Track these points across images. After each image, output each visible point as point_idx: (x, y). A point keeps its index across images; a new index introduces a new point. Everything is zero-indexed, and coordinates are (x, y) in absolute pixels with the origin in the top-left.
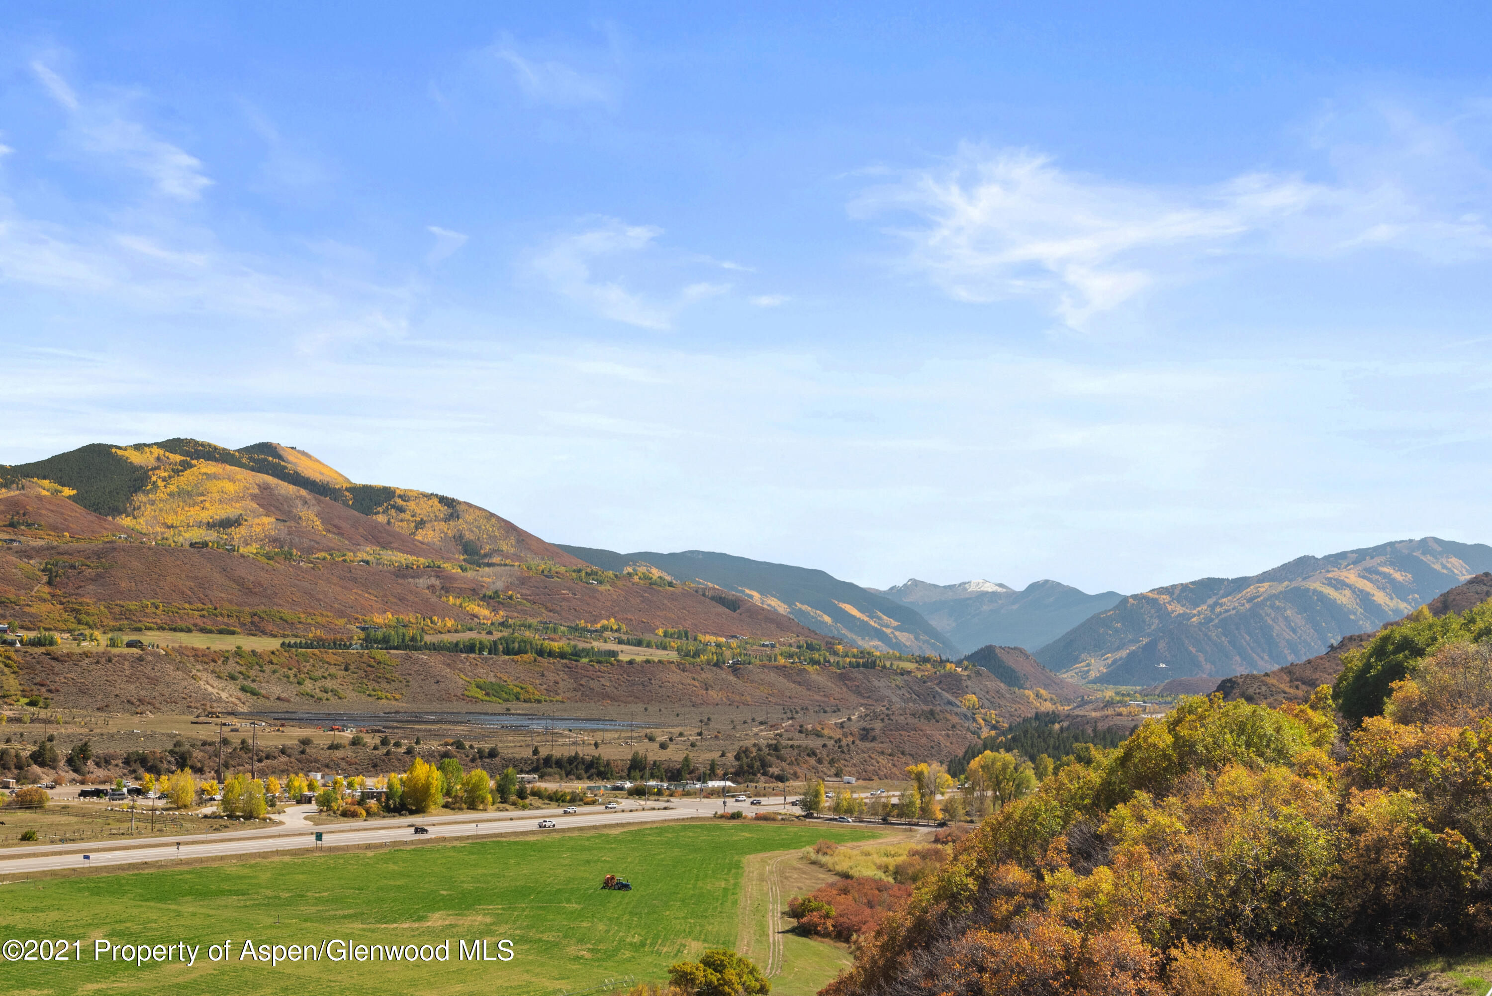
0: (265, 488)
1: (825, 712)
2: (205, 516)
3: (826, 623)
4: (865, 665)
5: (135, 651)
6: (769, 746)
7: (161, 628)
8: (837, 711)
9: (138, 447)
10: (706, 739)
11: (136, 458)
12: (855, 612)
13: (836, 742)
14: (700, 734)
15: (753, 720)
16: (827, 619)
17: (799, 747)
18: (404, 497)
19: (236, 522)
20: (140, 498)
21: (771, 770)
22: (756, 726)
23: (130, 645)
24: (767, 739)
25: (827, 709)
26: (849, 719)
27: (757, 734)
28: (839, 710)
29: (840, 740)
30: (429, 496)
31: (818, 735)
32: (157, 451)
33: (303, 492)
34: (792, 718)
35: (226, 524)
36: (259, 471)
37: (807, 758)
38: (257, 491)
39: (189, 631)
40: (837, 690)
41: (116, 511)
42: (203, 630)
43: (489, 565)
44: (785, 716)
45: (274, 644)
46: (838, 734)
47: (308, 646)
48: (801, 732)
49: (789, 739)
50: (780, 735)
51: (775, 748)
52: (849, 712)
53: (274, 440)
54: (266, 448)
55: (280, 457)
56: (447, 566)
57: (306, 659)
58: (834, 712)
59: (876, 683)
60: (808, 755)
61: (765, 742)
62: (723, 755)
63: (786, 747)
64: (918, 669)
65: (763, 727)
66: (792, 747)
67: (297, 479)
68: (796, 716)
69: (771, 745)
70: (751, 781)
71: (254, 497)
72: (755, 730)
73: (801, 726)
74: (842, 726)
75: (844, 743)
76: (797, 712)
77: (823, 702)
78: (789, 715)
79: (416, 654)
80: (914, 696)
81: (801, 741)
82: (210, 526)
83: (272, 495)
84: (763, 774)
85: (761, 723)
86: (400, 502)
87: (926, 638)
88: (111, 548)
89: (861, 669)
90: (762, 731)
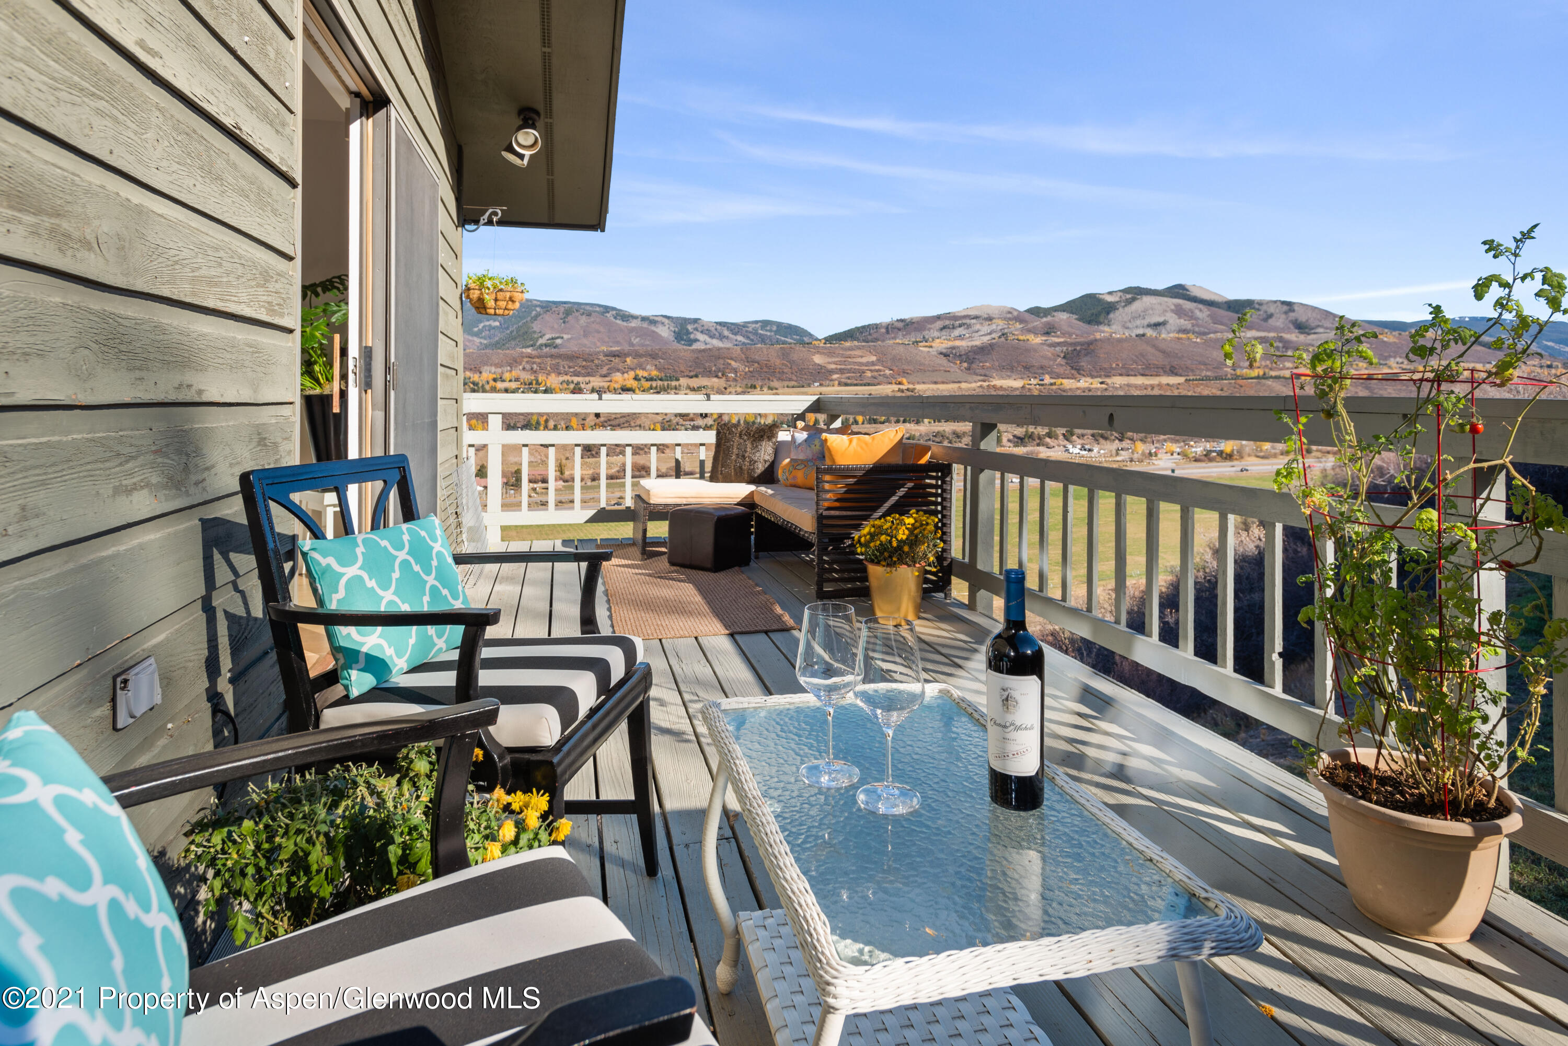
0: (1177, 306)
2: (1146, 322)
5: (1103, 386)
7: (1121, 375)
9: (1110, 293)
11: (1110, 299)
18: (1260, 303)
19: (1164, 324)
20: (1111, 316)
23: (1102, 383)
30: (1275, 302)
32: (1119, 294)
33: (1201, 306)
35: (1156, 325)
36: (1175, 297)
38: (1173, 307)
39: (1135, 375)
41: (1099, 323)
42: (1143, 375)
43: (1315, 333)
45: (1181, 380)
47: (1200, 380)
53: (1182, 282)
54: (1181, 287)
55: (1187, 290)
56: (1287, 336)
57: (1197, 386)
67: (1195, 299)
71: (1172, 311)
79: (1263, 381)
82: (1149, 326)
83: (1181, 308)
86: (1257, 306)
88: (1096, 340)
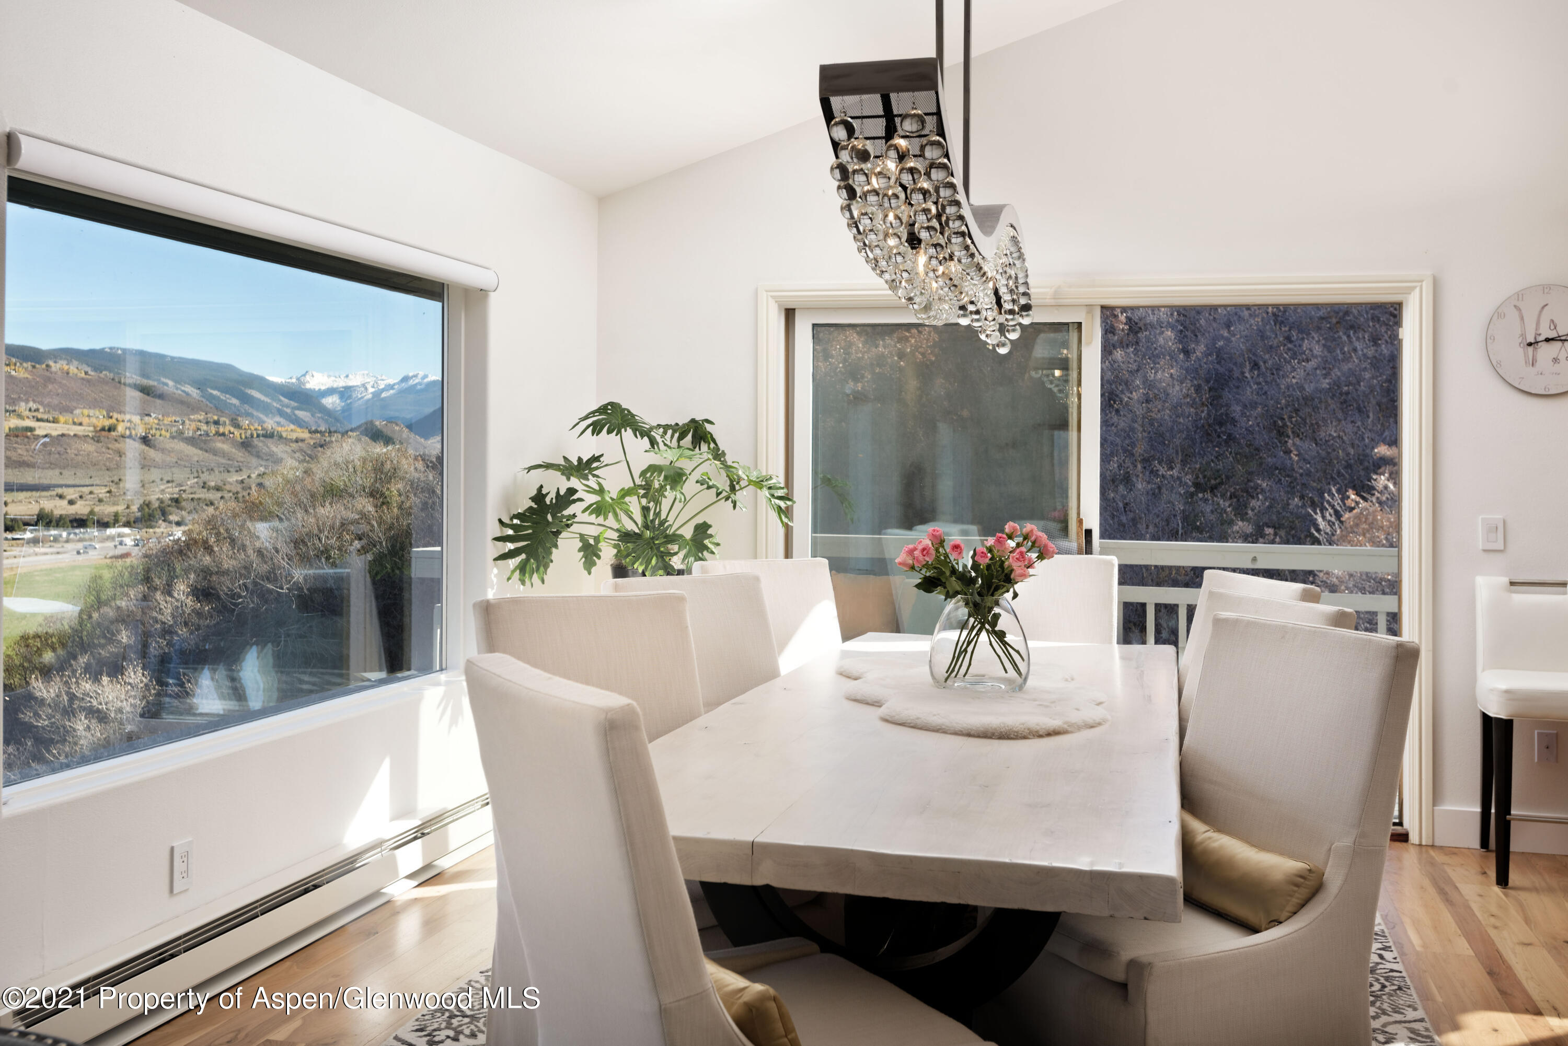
1: (228, 471)
3: (235, 405)
4: (265, 436)
6: (171, 499)
8: (239, 470)
10: (115, 496)
12: (262, 398)
13: (234, 494)
14: (109, 492)
15: (162, 480)
16: (235, 401)
17: (199, 499)
21: (171, 518)
22: (164, 484)
24: (173, 494)
25: (230, 469)
26: (249, 477)
27: (163, 490)
28: (241, 470)
29: (237, 493)
31: (218, 489)
34: (197, 477)
37: (205, 507)
40: (239, 454)
44: (192, 476)
46: (238, 488)
48: (203, 487)
49: (192, 493)
50: (184, 491)
51: (177, 501)
52: (249, 472)
58: (237, 471)
59: (274, 449)
60: (207, 505)
61: (168, 496)
62: (128, 507)
63: (187, 500)
64: (311, 438)
65: (170, 485)
66: (192, 499)
68: (201, 475)
69: (173, 499)
70: (151, 527)
72: (162, 487)
73: (205, 483)
74: (242, 482)
75: (240, 495)
76: (203, 472)
77: (228, 465)
78: (196, 475)
80: (307, 458)
81: (202, 494)
84: (164, 521)
85: (168, 482)
87: (319, 415)
89: (261, 438)
90: (168, 488)
